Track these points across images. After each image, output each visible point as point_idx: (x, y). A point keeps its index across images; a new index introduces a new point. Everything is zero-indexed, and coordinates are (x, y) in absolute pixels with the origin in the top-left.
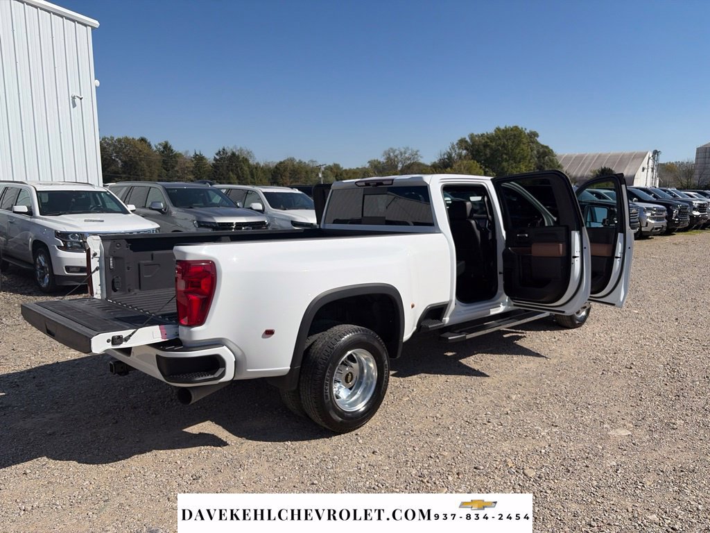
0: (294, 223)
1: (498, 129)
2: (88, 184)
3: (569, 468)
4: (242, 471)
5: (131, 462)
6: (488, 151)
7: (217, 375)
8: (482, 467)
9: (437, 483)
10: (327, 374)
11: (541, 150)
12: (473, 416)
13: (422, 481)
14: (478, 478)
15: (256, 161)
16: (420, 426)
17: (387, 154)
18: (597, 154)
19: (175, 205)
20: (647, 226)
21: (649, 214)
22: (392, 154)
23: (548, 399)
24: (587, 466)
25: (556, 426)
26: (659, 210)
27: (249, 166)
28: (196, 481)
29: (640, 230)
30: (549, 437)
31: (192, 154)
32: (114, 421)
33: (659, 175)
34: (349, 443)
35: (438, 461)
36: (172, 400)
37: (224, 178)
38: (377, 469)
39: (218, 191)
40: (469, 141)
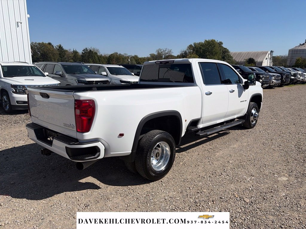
0: (122, 81)
1: (206, 41)
2: (25, 62)
3: (264, 197)
4: (109, 201)
5: (54, 198)
6: (201, 51)
7: (96, 156)
8: (224, 198)
9: (204, 206)
10: (149, 154)
11: (224, 50)
12: (214, 171)
13: (196, 205)
14: (223, 203)
15: (101, 54)
16: (190, 177)
17: (158, 51)
18: (247, 52)
19: (67, 73)
20: (272, 83)
21: (273, 78)
22: (160, 51)
23: (247, 163)
24: (272, 196)
25: (253, 176)
26: (278, 76)
27: (97, 56)
28: (87, 207)
29: (270, 85)
30: (251, 182)
31: (72, 50)
32: (44, 176)
33: (273, 62)
34: (159, 186)
35: (202, 194)
36: (71, 165)
37: (87, 61)
38: (174, 200)
39: (86, 67)
40: (193, 46)
